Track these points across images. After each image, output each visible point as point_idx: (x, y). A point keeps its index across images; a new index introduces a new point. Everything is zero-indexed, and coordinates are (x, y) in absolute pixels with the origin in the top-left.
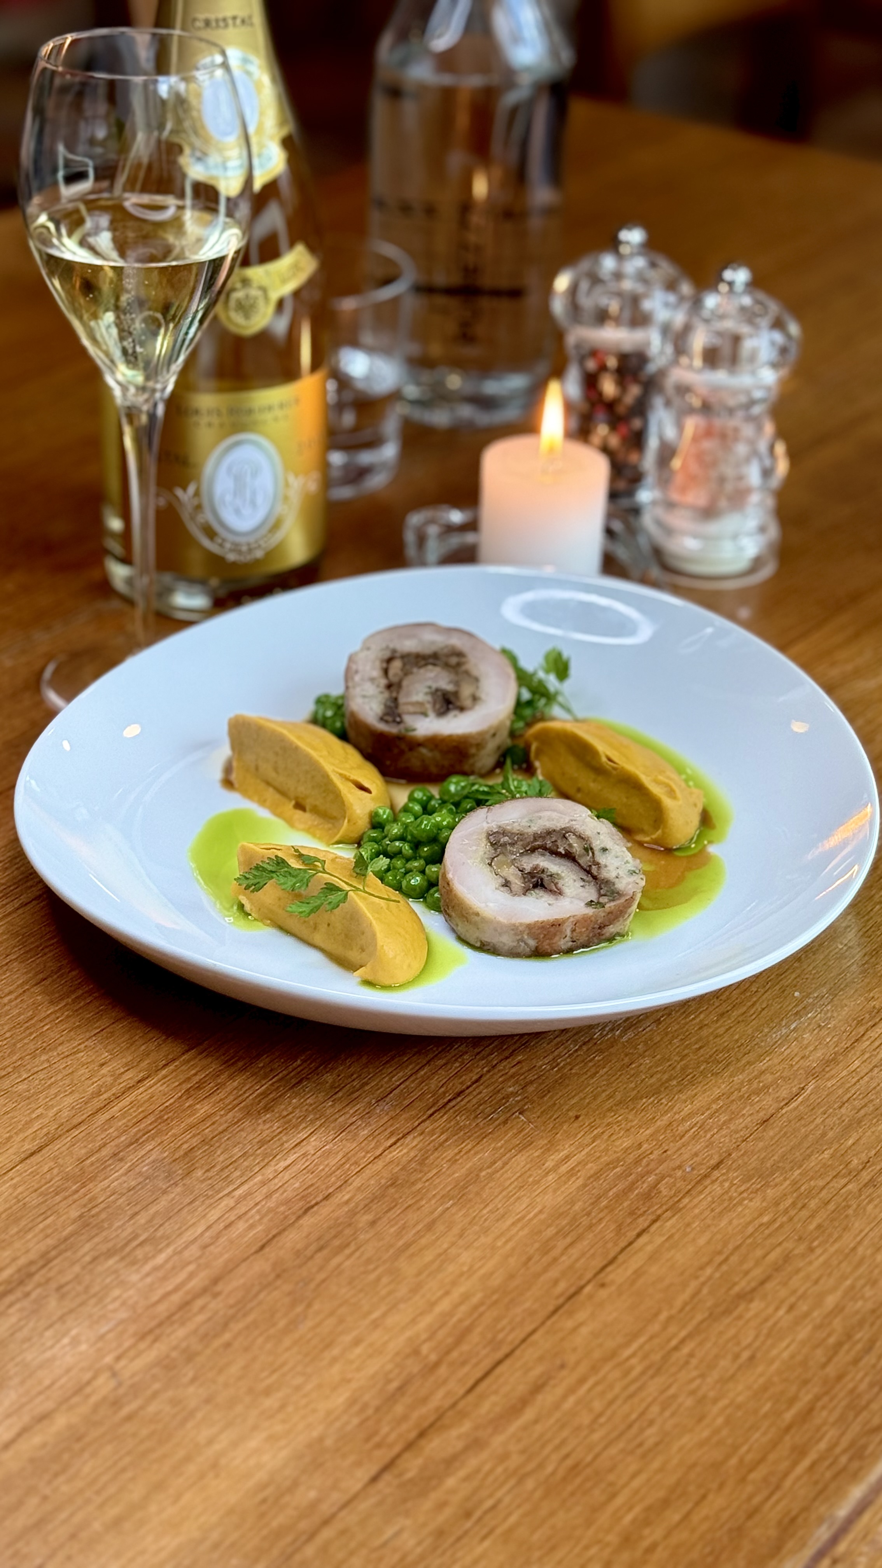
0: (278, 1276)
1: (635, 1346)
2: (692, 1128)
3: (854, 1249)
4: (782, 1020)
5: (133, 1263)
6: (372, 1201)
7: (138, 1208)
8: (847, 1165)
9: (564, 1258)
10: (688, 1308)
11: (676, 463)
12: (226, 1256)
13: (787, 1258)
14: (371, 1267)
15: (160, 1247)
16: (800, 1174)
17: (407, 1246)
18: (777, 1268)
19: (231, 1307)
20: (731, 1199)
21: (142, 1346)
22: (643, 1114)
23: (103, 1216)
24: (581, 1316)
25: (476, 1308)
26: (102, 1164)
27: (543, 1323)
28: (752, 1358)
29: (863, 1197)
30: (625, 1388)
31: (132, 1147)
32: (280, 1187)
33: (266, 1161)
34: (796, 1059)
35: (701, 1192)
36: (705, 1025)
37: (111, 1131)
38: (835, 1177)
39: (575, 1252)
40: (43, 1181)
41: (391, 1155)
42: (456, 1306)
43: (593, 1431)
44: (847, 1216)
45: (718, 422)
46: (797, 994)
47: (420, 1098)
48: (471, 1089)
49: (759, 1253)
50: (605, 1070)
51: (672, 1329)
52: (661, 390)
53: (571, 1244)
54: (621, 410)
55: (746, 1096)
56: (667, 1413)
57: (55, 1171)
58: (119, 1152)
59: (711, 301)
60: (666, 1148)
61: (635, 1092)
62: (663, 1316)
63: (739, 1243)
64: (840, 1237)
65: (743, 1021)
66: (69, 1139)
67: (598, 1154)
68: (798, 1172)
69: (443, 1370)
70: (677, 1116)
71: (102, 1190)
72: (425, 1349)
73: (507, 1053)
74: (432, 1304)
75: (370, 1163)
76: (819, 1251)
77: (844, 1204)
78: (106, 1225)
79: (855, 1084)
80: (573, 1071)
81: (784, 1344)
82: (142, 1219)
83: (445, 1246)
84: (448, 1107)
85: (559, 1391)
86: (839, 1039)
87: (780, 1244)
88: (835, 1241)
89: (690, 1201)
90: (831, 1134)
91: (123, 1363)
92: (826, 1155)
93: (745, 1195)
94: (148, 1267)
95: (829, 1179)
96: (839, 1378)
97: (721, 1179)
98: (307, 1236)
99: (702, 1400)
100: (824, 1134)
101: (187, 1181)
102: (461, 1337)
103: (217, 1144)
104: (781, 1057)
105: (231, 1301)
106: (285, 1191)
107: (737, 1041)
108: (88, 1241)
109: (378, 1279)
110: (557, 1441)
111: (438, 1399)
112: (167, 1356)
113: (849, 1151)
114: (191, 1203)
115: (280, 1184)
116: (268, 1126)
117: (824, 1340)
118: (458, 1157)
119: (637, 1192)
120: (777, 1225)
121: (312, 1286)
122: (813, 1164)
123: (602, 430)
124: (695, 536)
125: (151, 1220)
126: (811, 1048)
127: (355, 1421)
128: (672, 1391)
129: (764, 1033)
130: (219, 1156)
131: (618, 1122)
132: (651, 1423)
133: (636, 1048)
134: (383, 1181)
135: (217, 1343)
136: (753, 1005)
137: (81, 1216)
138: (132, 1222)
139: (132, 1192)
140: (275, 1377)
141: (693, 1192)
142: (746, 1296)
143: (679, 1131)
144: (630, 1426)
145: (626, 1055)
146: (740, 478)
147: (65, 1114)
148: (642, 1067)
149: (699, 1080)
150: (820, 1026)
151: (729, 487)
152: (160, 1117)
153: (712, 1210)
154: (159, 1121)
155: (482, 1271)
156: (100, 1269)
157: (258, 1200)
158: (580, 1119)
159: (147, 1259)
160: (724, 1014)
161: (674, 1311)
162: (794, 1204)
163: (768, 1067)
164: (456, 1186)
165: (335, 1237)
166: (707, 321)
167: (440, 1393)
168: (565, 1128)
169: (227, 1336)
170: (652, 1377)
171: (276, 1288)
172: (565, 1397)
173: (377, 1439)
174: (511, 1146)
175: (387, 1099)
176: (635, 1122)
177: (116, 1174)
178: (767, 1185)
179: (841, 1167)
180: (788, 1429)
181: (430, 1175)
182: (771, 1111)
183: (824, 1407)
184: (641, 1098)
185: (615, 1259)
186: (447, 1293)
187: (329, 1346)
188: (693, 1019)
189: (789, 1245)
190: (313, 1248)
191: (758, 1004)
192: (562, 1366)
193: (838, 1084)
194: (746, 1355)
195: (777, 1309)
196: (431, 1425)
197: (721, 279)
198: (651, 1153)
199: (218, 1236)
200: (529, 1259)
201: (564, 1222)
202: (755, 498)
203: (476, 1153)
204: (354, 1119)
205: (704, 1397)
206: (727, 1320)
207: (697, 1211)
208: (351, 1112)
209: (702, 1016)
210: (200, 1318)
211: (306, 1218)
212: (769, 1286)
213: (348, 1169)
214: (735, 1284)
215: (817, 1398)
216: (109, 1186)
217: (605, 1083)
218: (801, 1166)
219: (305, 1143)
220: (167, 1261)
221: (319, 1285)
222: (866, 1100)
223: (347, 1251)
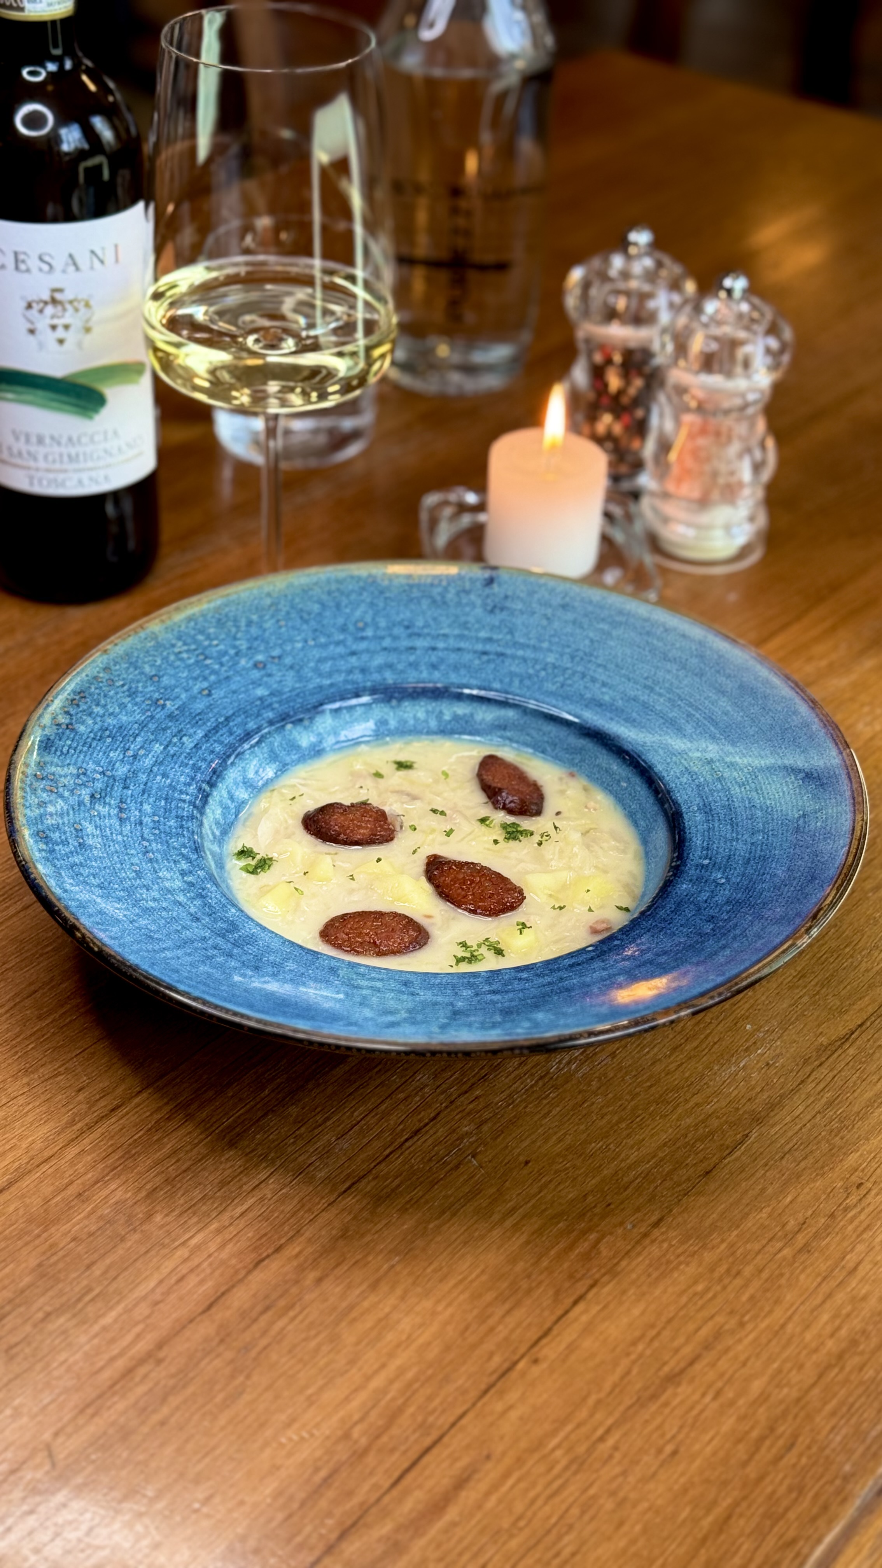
0: (222, 1341)
1: (562, 1435)
2: (636, 1179)
3: (783, 1326)
4: (733, 1055)
5: (83, 1322)
6: (321, 1255)
7: (96, 1256)
8: (784, 1226)
9: (500, 1328)
10: (617, 1390)
11: (673, 456)
12: (174, 1316)
13: (718, 1335)
14: (313, 1332)
15: (111, 1304)
16: (737, 1236)
17: (351, 1308)
18: (707, 1346)
19: (172, 1376)
20: (668, 1262)
21: (81, 1421)
22: (590, 1161)
23: (61, 1265)
24: (513, 1396)
25: (410, 1384)
26: (67, 1205)
27: (474, 1404)
28: (675, 1453)
29: (796, 1265)
30: (550, 1483)
31: (99, 1185)
32: (235, 1236)
33: (224, 1205)
34: (743, 1101)
35: (639, 1254)
36: (659, 1060)
37: (80, 1165)
38: (770, 1240)
39: (511, 1321)
40: (8, 1223)
41: (344, 1202)
42: (391, 1382)
43: (512, 1536)
44: (780, 1286)
45: (713, 421)
46: (748, 1027)
47: (378, 1136)
48: (427, 1128)
49: (691, 1327)
50: (558, 1109)
51: (599, 1416)
52: (662, 384)
53: (509, 1312)
54: (625, 400)
55: (691, 1143)
56: (587, 1517)
57: (21, 1212)
58: (84, 1192)
59: (711, 307)
60: (610, 1201)
61: (585, 1135)
62: (591, 1400)
63: (672, 1315)
64: (771, 1312)
65: (695, 1056)
66: (38, 1174)
67: (544, 1207)
68: (735, 1233)
69: (371, 1459)
70: (623, 1165)
71: (62, 1236)
72: (356, 1433)
73: (465, 1087)
74: (368, 1378)
75: (323, 1210)
76: (749, 1327)
77: (777, 1272)
78: (62, 1276)
79: (797, 1133)
80: (528, 1110)
81: (708, 1437)
82: (97, 1271)
83: (387, 1310)
84: (404, 1147)
85: (483, 1487)
86: (786, 1079)
87: (712, 1317)
88: (765, 1317)
89: (628, 1264)
90: (770, 1190)
91: (60, 1440)
92: (764, 1215)
93: (682, 1258)
94: (96, 1328)
95: (764, 1242)
96: (761, 1479)
97: (660, 1239)
98: (254, 1295)
99: (621, 1504)
100: (763, 1190)
101: (145, 1227)
102: (393, 1417)
103: (179, 1185)
104: (728, 1100)
105: (173, 1370)
106: (238, 1241)
107: (687, 1079)
108: (43, 1294)
109: (317, 1350)
110: (475, 1549)
111: (363, 1493)
112: (105, 1433)
113: (787, 1211)
114: (147, 1252)
115: (235, 1233)
116: (229, 1164)
117: (747, 1433)
118: (408, 1206)
119: (577, 1251)
120: (710, 1295)
121: (253, 1353)
122: (750, 1225)
123: (606, 420)
124: (689, 525)
125: (105, 1272)
126: (758, 1089)
127: (280, 1516)
128: (592, 1491)
129: (713, 1071)
130: (179, 1198)
131: (567, 1169)
132: (571, 1527)
133: (590, 1085)
134: (334, 1232)
135: (156, 1418)
136: (706, 1038)
137: (40, 1265)
138: (87, 1273)
139: (92, 1238)
140: (207, 1460)
141: (633, 1254)
142: (674, 1378)
143: (624, 1182)
144: (549, 1531)
145: (580, 1092)
146: (732, 473)
147: (38, 1145)
148: (594, 1107)
149: (648, 1122)
150: (768, 1064)
151: (721, 481)
152: (128, 1152)
153: (649, 1275)
154: (127, 1156)
155: (421, 1341)
156: (51, 1327)
157: (212, 1250)
158: (530, 1164)
159: (98, 1317)
160: (677, 1048)
161: (602, 1395)
162: (728, 1271)
163: (715, 1110)
164: (403, 1240)
165: (281, 1296)
166: (706, 326)
167: (366, 1487)
168: (514, 1174)
169: (165, 1410)
170: (576, 1473)
171: (218, 1356)
172: (488, 1494)
173: (299, 1539)
174: (461, 1195)
175: (347, 1137)
176: (582, 1171)
177: (79, 1217)
178: (704, 1247)
179: (778, 1229)
180: (704, 1541)
181: (379, 1226)
182: (715, 1159)
183: (741, 1515)
184: (590, 1143)
185: (550, 1330)
186: (383, 1366)
187: (262, 1425)
188: (648, 1052)
189: (719, 1319)
190: (259, 1308)
191: (710, 1038)
192: (488, 1457)
193: (781, 1132)
194: (669, 1449)
195: (704, 1395)
196: (354, 1524)
197: (721, 287)
198: (594, 1207)
199: (168, 1293)
200: (467, 1328)
201: (505, 1285)
202: (747, 492)
203: (427, 1202)
204: (314, 1158)
205: (625, 1500)
206: (653, 1407)
207: (634, 1276)
208: (312, 1150)
209: (656, 1050)
210: (141, 1390)
211: (255, 1273)
212: (698, 1367)
213: (302, 1217)
214: (665, 1364)
215: (736, 1504)
216: (70, 1231)
217: (557, 1123)
218: (738, 1227)
219: (262, 1185)
220: (116, 1321)
221: (260, 1353)
222: (807, 1150)
223: (292, 1314)
